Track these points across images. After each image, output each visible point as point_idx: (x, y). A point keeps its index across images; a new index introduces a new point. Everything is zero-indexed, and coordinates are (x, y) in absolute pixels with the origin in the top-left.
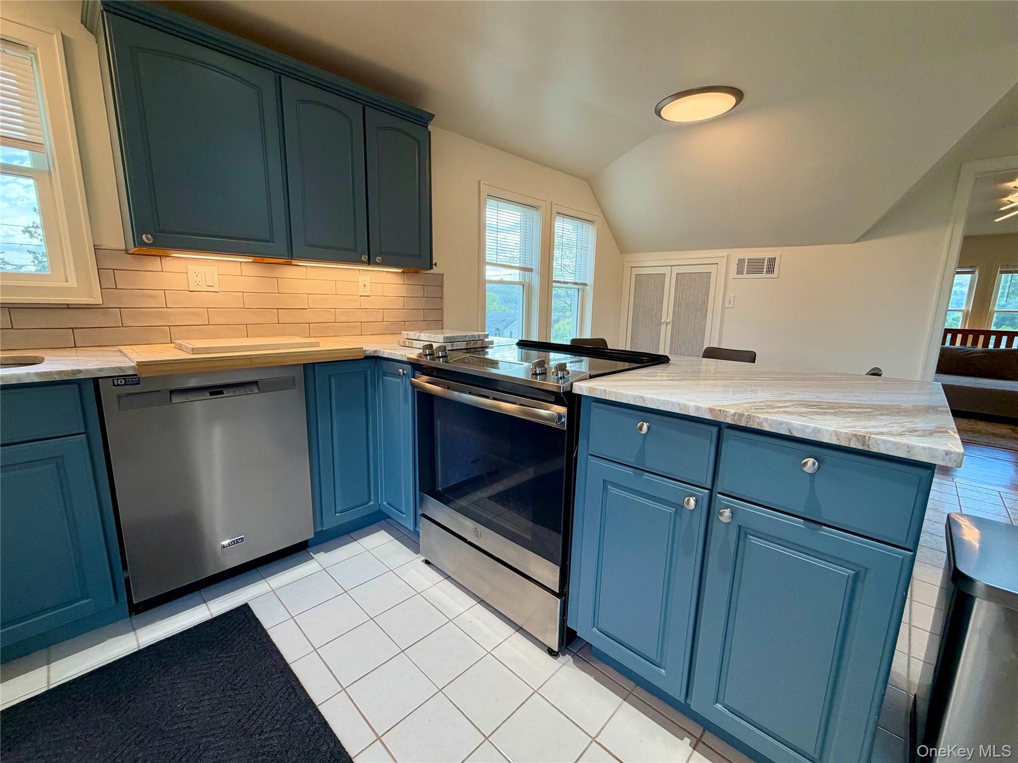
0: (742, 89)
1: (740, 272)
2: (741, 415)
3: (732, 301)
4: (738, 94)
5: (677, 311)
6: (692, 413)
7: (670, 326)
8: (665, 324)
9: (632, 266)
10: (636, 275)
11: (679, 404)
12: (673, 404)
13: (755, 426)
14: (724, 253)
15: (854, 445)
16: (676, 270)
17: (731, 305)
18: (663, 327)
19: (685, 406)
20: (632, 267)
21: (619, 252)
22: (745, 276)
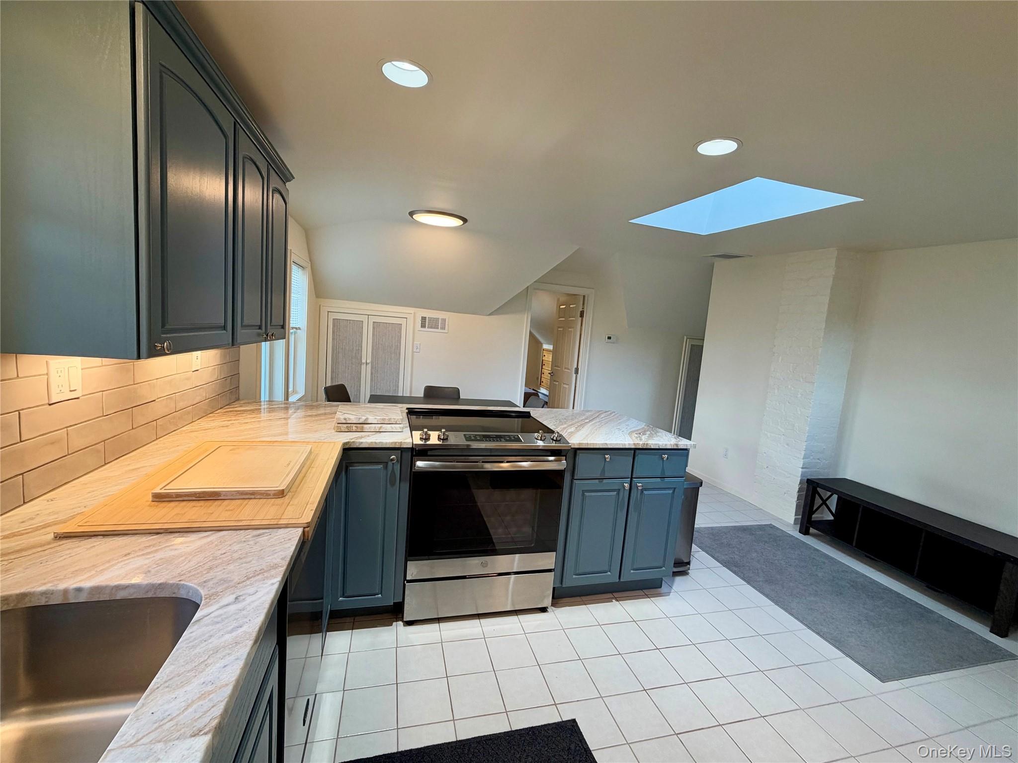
0: (467, 218)
1: (423, 326)
2: (644, 444)
3: (419, 347)
4: (465, 220)
5: (375, 353)
6: (627, 447)
7: (369, 366)
8: (365, 365)
9: (329, 310)
10: (333, 319)
11: (622, 444)
12: (620, 444)
13: (649, 447)
14: (411, 310)
15: (675, 447)
16: (372, 319)
17: (418, 350)
18: (363, 367)
19: (625, 444)
20: (328, 312)
21: (315, 296)
22: (426, 329)
